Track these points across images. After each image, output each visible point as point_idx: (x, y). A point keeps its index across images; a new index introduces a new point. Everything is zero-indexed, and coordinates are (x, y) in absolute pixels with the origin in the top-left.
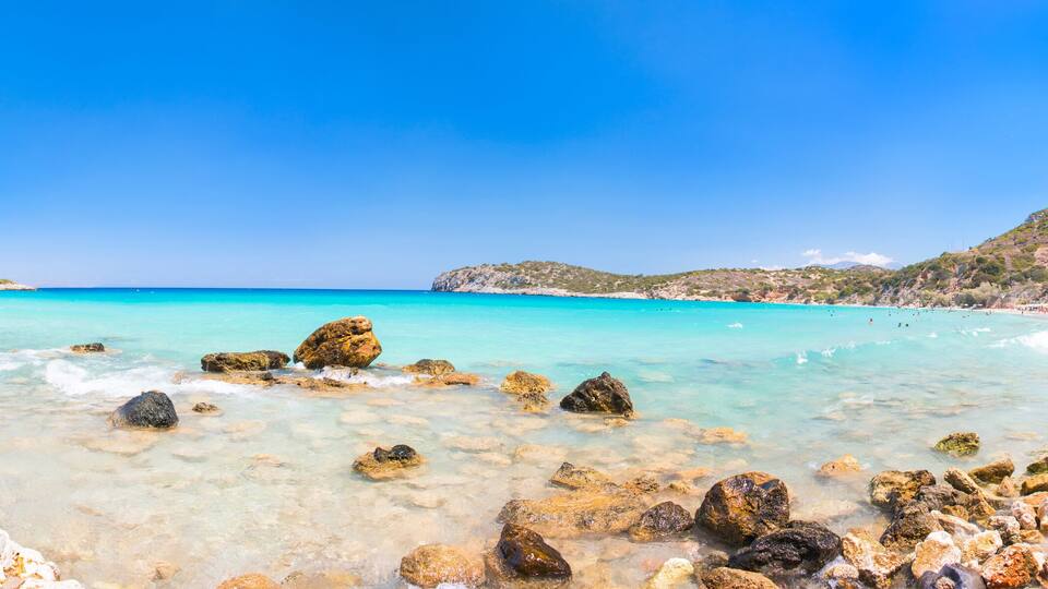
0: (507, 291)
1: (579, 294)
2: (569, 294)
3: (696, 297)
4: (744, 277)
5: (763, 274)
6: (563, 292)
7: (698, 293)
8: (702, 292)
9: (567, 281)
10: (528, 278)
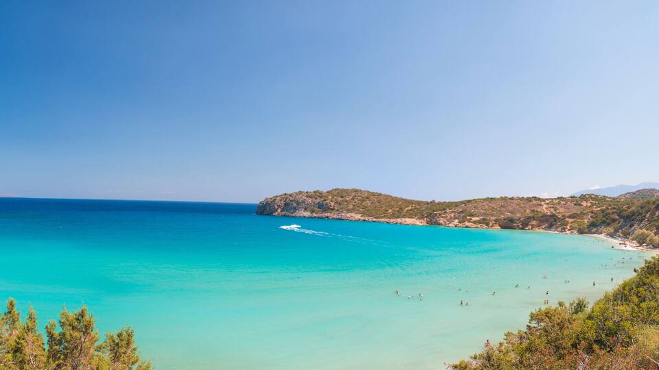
0: (314, 215)
1: (370, 219)
2: (363, 218)
3: (467, 224)
4: (519, 205)
5: (539, 202)
6: (358, 216)
7: (469, 221)
8: (474, 219)
9: (364, 207)
10: (333, 204)
